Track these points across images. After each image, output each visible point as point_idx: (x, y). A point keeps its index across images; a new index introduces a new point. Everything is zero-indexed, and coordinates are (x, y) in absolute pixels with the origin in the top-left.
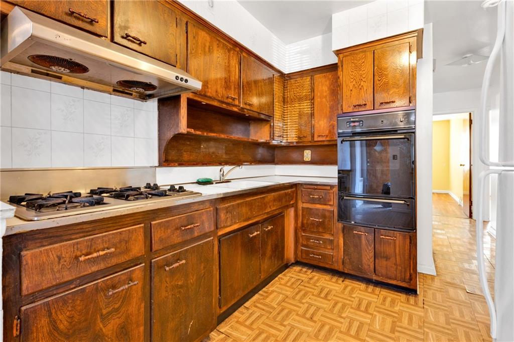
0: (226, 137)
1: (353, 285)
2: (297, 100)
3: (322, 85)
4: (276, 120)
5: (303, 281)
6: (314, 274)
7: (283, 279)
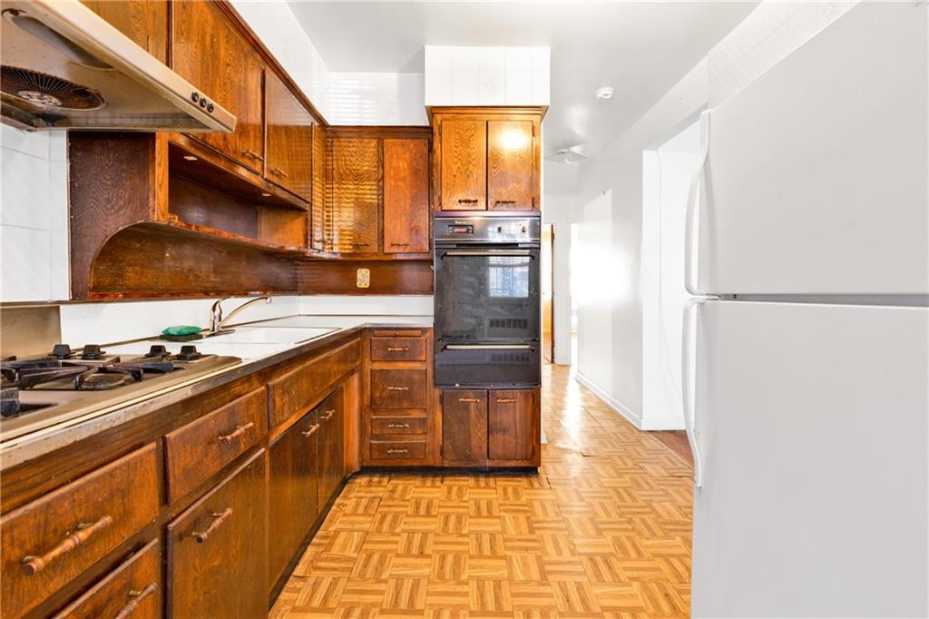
0: (232, 237)
1: (458, 483)
2: (351, 177)
3: (398, 159)
4: (315, 211)
5: (381, 499)
6: (394, 482)
7: (346, 505)
